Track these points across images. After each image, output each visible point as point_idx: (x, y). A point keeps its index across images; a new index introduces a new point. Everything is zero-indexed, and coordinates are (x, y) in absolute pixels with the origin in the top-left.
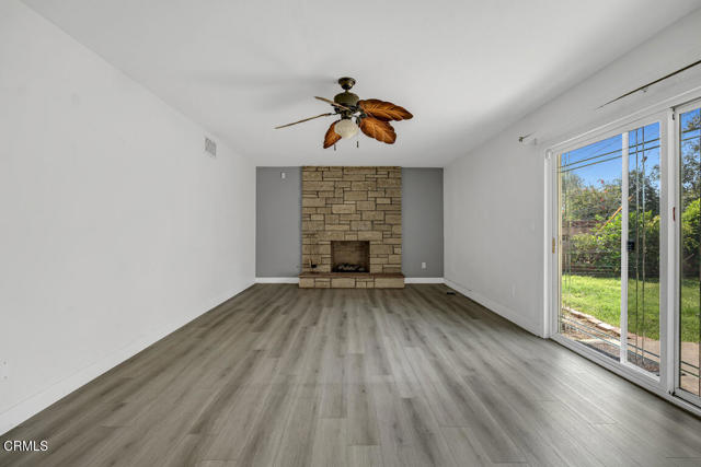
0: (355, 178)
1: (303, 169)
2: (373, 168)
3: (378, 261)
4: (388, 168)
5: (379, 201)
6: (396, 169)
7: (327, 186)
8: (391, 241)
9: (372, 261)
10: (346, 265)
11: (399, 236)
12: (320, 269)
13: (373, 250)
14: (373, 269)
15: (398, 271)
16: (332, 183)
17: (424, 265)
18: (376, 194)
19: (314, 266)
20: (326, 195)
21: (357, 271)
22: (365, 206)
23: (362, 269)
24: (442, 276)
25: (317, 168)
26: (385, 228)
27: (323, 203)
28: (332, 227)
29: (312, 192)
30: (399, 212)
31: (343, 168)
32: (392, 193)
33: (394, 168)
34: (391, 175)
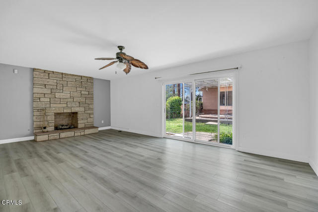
0: (70, 80)
1: (34, 70)
2: (80, 76)
3: (82, 122)
4: (88, 77)
5: (83, 92)
6: (91, 78)
7: (52, 82)
8: (89, 112)
9: (79, 122)
10: (62, 126)
11: (92, 109)
12: (48, 129)
13: (80, 116)
14: (80, 126)
15: (92, 125)
16: (55, 81)
17: (103, 122)
18: (81, 89)
19: (45, 128)
20: (51, 87)
21: (70, 128)
22: (76, 94)
23: (73, 126)
24: (110, 125)
25: (45, 71)
26: (86, 105)
27: (49, 92)
28: (55, 105)
29: (41, 85)
30: (92, 98)
31: (62, 74)
32: (89, 89)
33: (90, 77)
34: (88, 81)
